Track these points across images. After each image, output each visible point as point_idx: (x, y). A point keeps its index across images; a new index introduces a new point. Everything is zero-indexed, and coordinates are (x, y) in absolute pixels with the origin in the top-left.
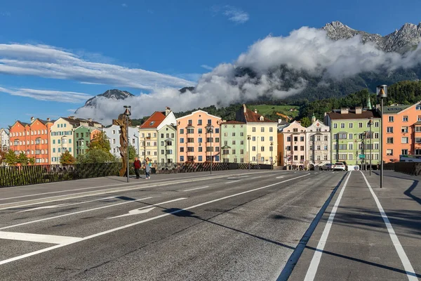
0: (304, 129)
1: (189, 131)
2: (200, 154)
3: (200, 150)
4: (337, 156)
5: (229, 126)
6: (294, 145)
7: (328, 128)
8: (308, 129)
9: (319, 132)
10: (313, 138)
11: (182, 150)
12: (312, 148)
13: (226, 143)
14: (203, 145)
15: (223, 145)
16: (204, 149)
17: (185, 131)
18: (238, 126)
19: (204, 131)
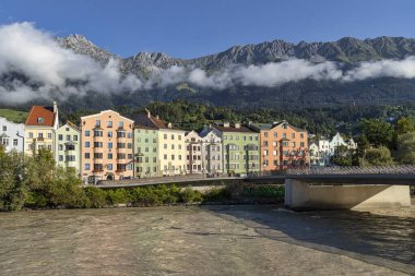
0: (201, 139)
1: (96, 134)
2: (110, 162)
3: (110, 156)
4: (228, 166)
5: (143, 131)
6: (193, 154)
7: (220, 140)
8: (203, 139)
9: (213, 143)
10: (208, 148)
11: (87, 156)
12: (208, 158)
13: (139, 149)
14: (114, 151)
15: (136, 152)
16: (115, 156)
17: (92, 133)
18: (151, 132)
19: (115, 134)
